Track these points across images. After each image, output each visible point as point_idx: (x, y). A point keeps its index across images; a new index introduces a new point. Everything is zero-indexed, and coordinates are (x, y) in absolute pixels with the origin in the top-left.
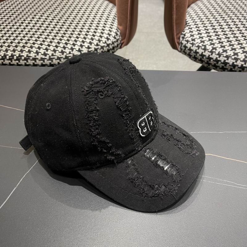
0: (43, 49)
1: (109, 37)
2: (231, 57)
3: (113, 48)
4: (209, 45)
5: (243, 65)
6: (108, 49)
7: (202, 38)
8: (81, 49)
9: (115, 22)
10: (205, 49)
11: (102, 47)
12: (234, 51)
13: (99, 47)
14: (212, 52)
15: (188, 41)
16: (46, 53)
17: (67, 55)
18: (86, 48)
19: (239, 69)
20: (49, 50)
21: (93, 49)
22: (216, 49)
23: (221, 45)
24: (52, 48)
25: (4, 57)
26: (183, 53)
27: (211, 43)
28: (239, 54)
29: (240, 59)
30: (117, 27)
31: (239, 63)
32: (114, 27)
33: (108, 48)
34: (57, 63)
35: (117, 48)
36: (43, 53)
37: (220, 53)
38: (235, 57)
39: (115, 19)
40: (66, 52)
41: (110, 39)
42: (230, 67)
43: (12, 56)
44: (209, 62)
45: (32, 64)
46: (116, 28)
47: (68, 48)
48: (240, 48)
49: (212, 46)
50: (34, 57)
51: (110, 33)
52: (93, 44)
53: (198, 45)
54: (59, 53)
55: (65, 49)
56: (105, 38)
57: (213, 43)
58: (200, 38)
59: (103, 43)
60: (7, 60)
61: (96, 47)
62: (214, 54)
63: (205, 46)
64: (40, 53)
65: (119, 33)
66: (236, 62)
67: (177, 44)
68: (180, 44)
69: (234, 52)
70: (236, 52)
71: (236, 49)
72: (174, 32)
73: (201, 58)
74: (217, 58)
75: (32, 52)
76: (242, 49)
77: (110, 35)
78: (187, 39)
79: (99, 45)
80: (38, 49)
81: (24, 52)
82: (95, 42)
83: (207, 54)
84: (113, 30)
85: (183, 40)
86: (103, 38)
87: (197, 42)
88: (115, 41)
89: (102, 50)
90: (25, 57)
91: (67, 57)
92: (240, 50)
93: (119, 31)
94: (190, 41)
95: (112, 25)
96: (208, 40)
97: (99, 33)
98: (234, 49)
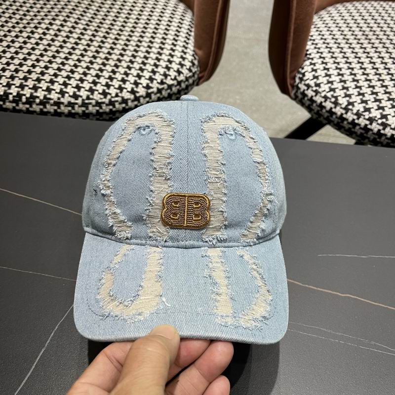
0: (73, 87)
1: (181, 70)
2: (377, 121)
3: (187, 87)
4: (343, 97)
7: (332, 83)
8: (135, 89)
9: (190, 42)
10: (336, 103)
11: (170, 87)
12: (381, 111)
13: (165, 86)
14: (347, 109)
15: (308, 86)
16: (78, 93)
17: (113, 99)
18: (143, 87)
19: (387, 141)
20: (82, 90)
21: (155, 90)
22: (353, 106)
23: (361, 99)
24: (87, 85)
25: (4, 97)
26: (299, 102)
27: (345, 93)
28: (388, 117)
29: (390, 125)
30: (194, 51)
31: (389, 132)
32: (188, 50)
33: (178, 87)
34: (94, 111)
35: (192, 86)
36: (71, 94)
37: (360, 112)
38: (382, 122)
39: (190, 35)
40: (110, 94)
41: (183, 73)
42: (374, 136)
43: (19, 95)
44: (341, 124)
45: (52, 111)
46: (192, 53)
47: (113, 86)
48: (390, 107)
49: (348, 98)
50: (56, 100)
51: (183, 62)
52: (155, 82)
53: (325, 95)
54: (99, 96)
55: (108, 88)
56: (174, 71)
57: (349, 94)
58: (329, 82)
59: (171, 79)
60: (10, 102)
61: (160, 87)
62: (349, 114)
63: (336, 98)
64: (68, 93)
65: (196, 62)
66: (384, 129)
67: (290, 87)
68: (295, 88)
69: (381, 113)
70: (385, 113)
71: (385, 108)
72: (287, 68)
73: (328, 117)
74: (354, 120)
75: (53, 92)
77: (182, 65)
78: (307, 82)
79: (165, 83)
80: (63, 87)
81: (40, 90)
82: (159, 78)
83: (339, 111)
85: (301, 83)
86: (172, 70)
87: (323, 89)
88: (189, 77)
89: (169, 91)
90: (40, 100)
91: (111, 103)
92: (391, 110)
93: (197, 57)
94: (312, 87)
95: (186, 48)
96: (341, 88)
97: (165, 61)
98: (382, 108)
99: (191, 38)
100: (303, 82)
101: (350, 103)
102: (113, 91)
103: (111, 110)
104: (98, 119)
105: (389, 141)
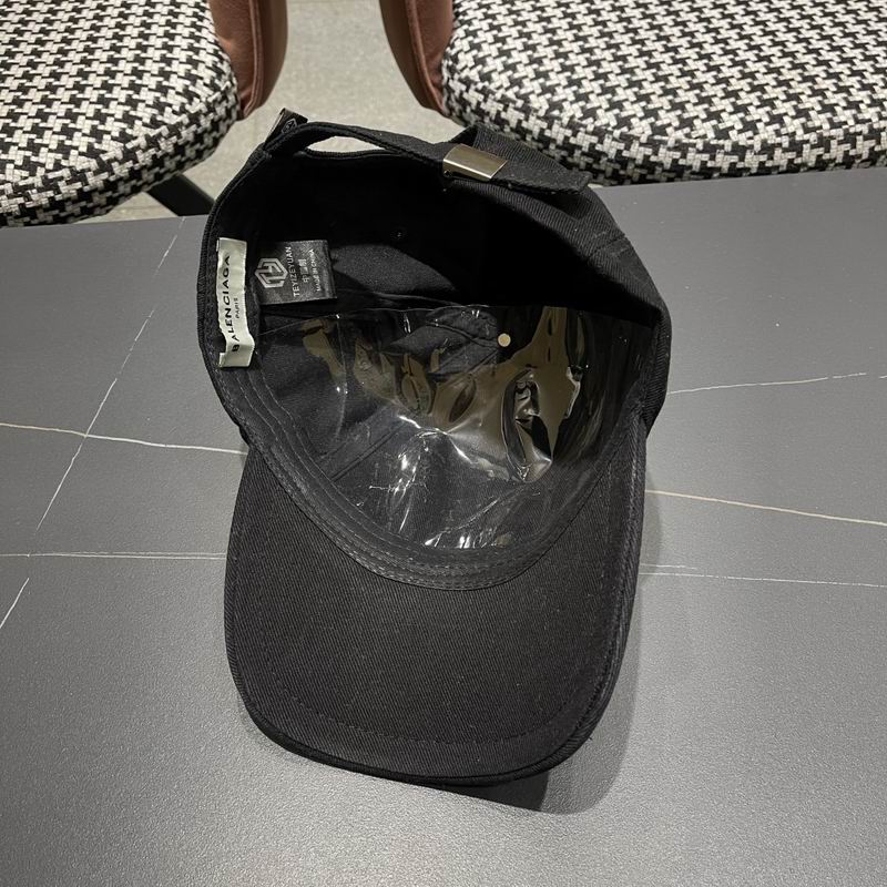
1: (192, 89)
2: (611, 133)
3: (215, 125)
4: (539, 95)
5: (649, 156)
6: (195, 133)
7: (513, 67)
8: (97, 146)
9: (206, 23)
10: (527, 110)
11: (175, 130)
12: (616, 111)
13: (164, 130)
14: (549, 119)
15: (467, 82)
17: (51, 176)
18: (113, 139)
19: (639, 171)
21: (142, 141)
22: (561, 109)
23: (575, 93)
26: (458, 120)
27: (542, 86)
28: (633, 120)
29: (638, 138)
30: (216, 43)
31: (638, 152)
32: (203, 44)
33: (193, 128)
34: (15, 208)
35: (228, 122)
37: (576, 120)
38: (622, 134)
39: (203, 10)
40: (43, 165)
41: (198, 97)
42: (613, 165)
44: (545, 152)
46: (211, 48)
47: (46, 146)
48: (634, 99)
49: (548, 96)
51: (194, 72)
52: (138, 123)
53: (503, 96)
54: (17, 172)
55: (36, 154)
56: (178, 93)
57: (550, 86)
58: (507, 67)
59: (174, 112)
61: (153, 133)
62: (556, 127)
63: (525, 98)
65: (225, 67)
66: (628, 148)
67: (433, 90)
68: (445, 90)
69: (617, 116)
70: (624, 114)
71: (625, 104)
72: (417, 51)
74: (567, 138)
76: (643, 104)
77: (193, 79)
78: (463, 75)
79: (165, 124)
82: (144, 113)
83: (534, 125)
84: (202, 56)
85: (452, 78)
86: (171, 92)
87: (498, 84)
88: (215, 101)
89: (174, 139)
91: (49, 184)
92: (636, 106)
93: (225, 56)
94: (476, 83)
95: (198, 39)
96: (532, 75)
97: (153, 75)
98: (619, 105)
99: (208, 14)
100: (456, 76)
101: (554, 106)
102: (47, 158)
103: (51, 199)
104: (27, 224)
105: (644, 172)
